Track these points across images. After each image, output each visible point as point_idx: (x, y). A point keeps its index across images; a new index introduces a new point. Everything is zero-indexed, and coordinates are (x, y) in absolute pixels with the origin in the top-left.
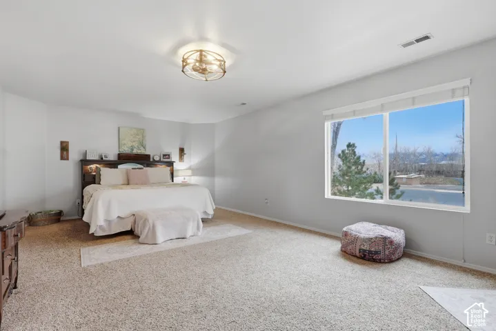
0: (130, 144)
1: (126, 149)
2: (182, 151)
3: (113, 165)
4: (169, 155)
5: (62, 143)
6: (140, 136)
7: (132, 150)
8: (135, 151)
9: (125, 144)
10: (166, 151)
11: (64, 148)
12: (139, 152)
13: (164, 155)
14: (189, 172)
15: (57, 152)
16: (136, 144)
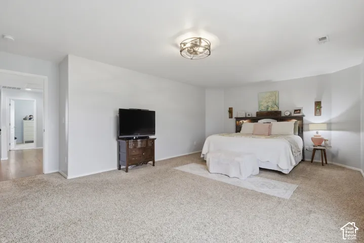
0: (265, 105)
1: (263, 109)
2: (318, 104)
3: (254, 120)
4: (300, 110)
5: (230, 108)
6: (274, 98)
7: (268, 108)
8: (269, 110)
9: (262, 105)
10: (298, 107)
11: (231, 111)
12: (273, 109)
13: (295, 111)
14: (325, 126)
15: (228, 114)
16: (270, 104)
